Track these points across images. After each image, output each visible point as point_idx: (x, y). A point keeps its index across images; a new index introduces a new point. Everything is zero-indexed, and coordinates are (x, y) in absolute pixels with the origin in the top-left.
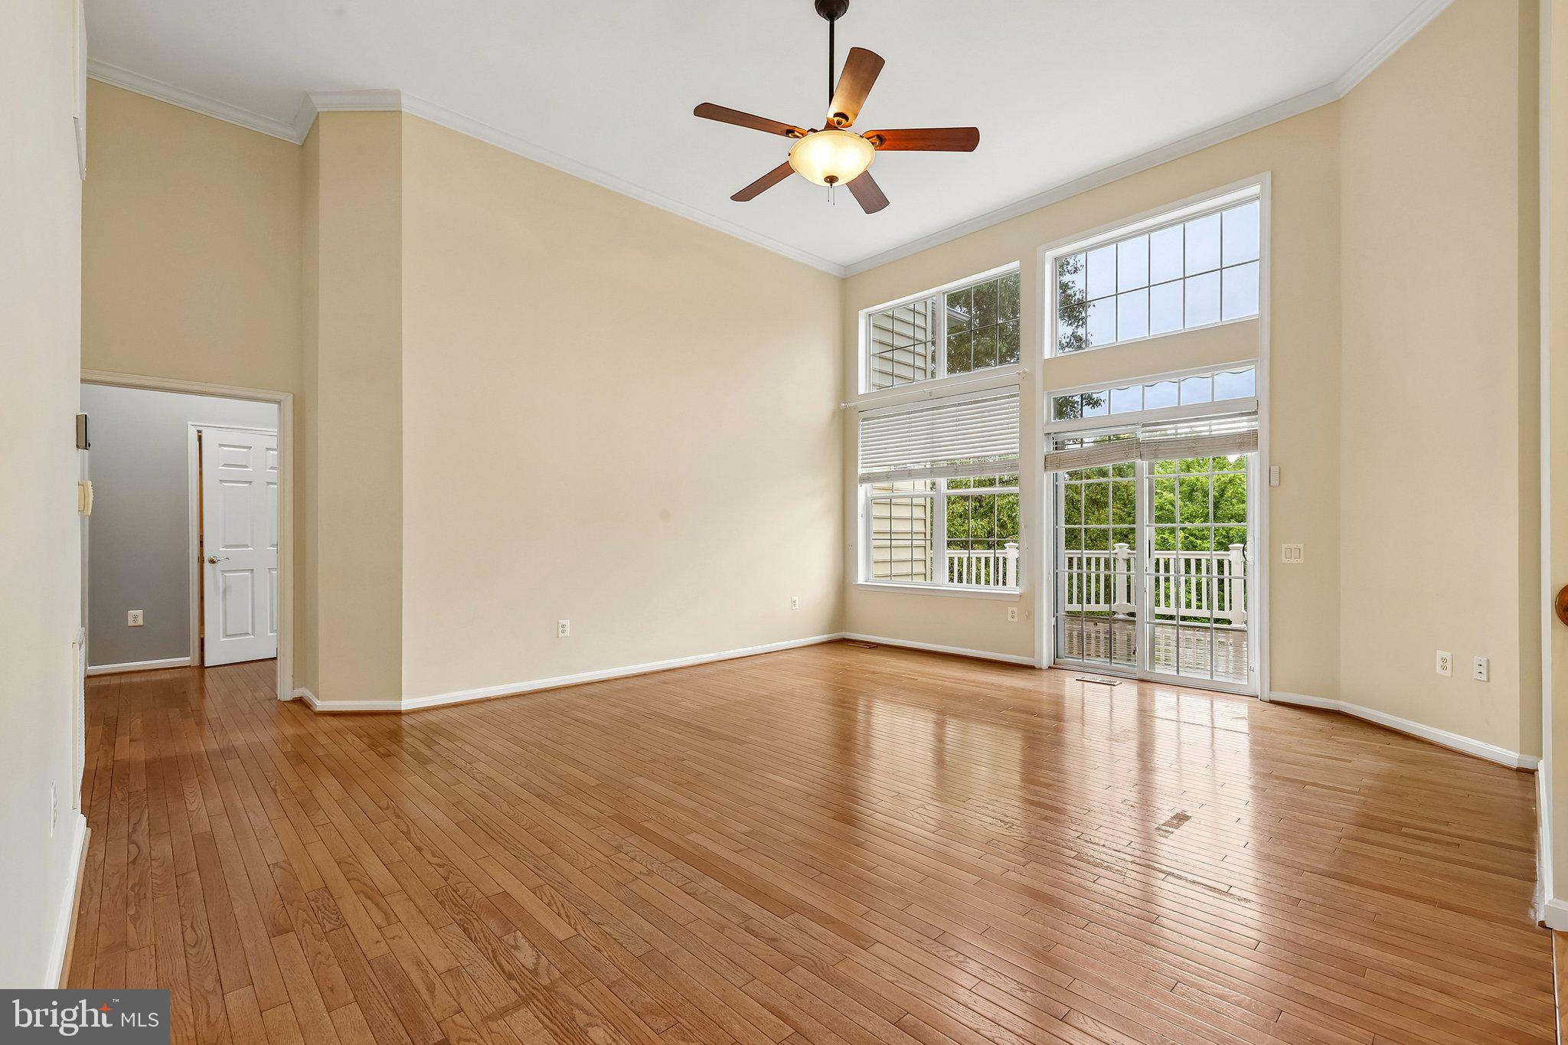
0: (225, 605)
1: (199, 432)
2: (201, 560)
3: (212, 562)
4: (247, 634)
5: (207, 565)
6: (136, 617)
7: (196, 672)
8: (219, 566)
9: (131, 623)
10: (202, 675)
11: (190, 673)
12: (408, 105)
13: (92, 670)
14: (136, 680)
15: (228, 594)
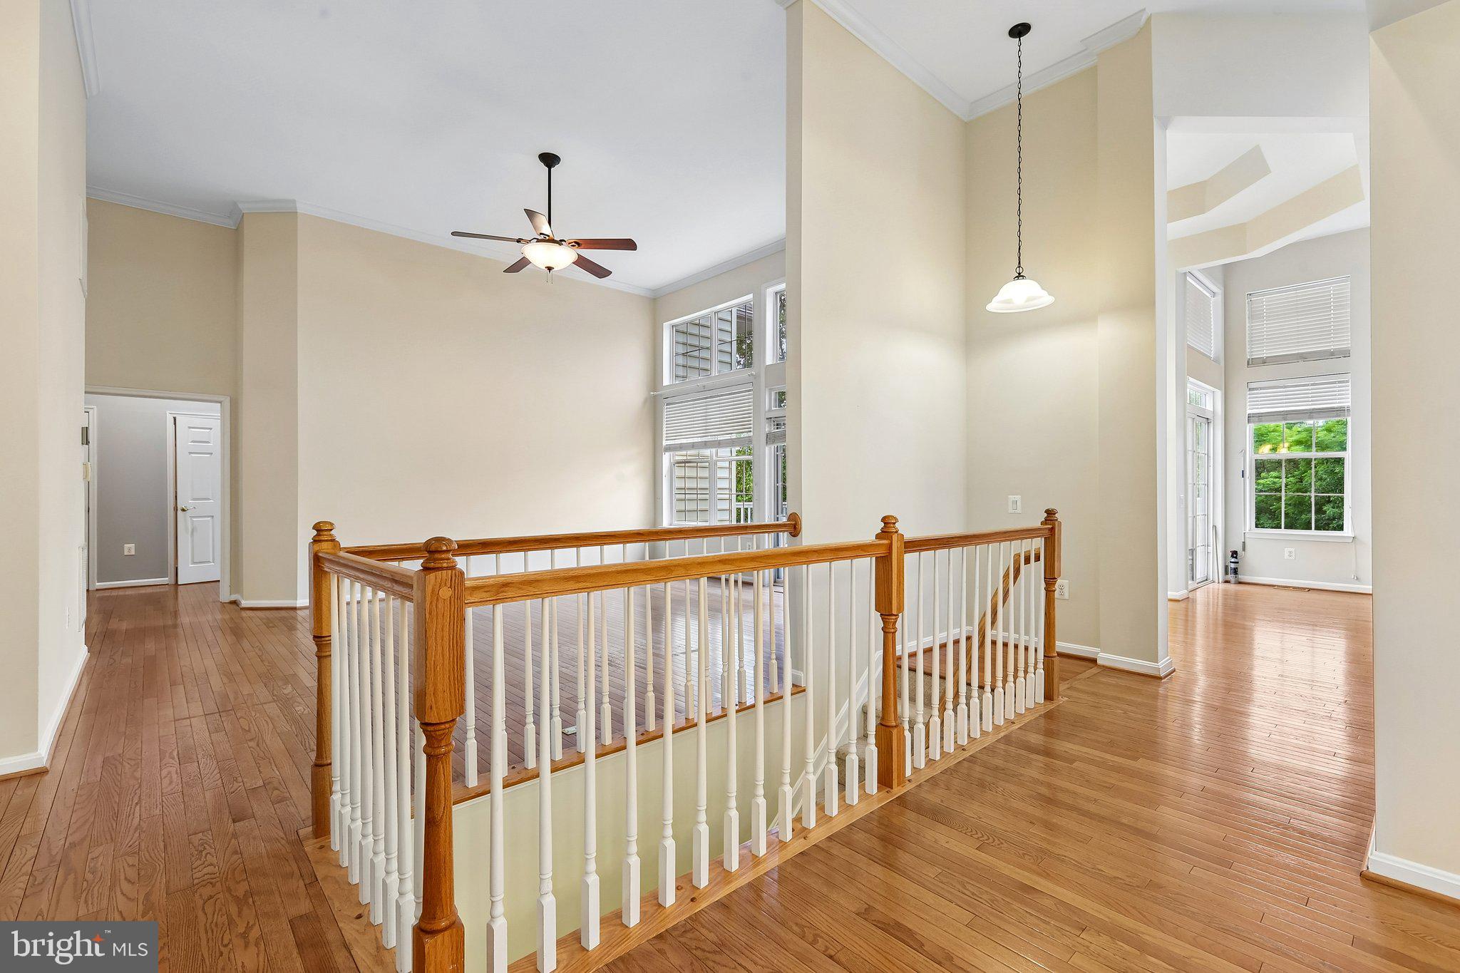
0: (193, 541)
1: (175, 419)
2: (176, 509)
3: (183, 510)
4: (209, 562)
5: (179, 512)
6: (129, 548)
7: (173, 588)
8: (188, 513)
9: (126, 553)
10: (177, 591)
11: (167, 588)
12: (301, 208)
13: (99, 585)
14: (129, 592)
15: (195, 533)
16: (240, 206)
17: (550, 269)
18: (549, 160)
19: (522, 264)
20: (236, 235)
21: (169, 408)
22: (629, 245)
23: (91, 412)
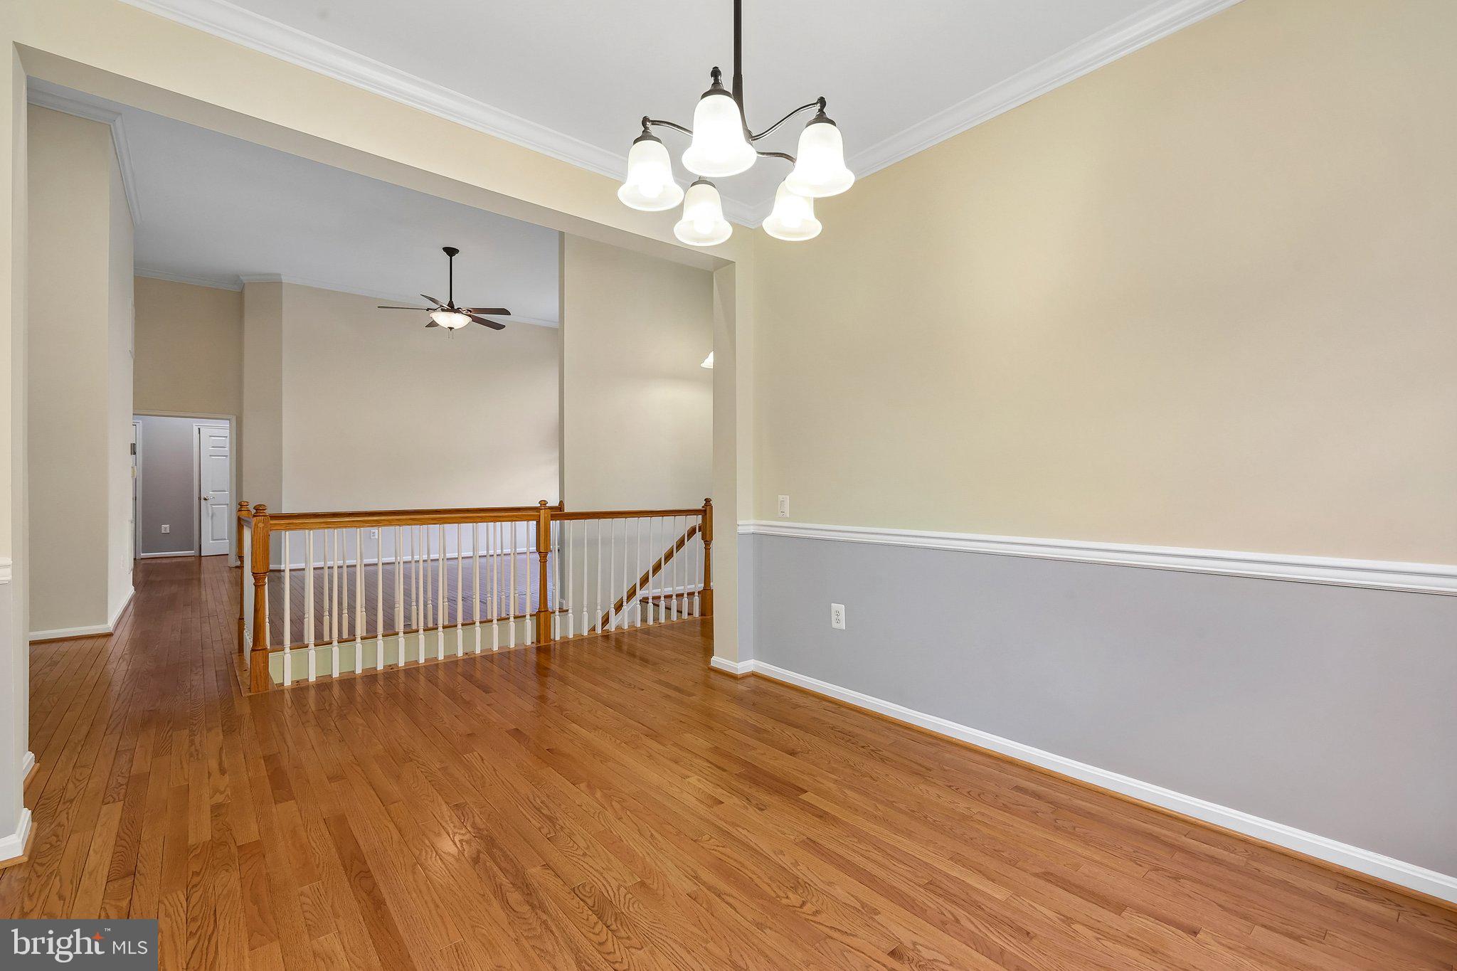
0: (212, 523)
1: (199, 429)
2: (200, 499)
3: (205, 499)
4: (225, 539)
5: (202, 501)
6: (165, 528)
7: (197, 558)
8: (209, 502)
9: (163, 532)
10: (200, 561)
11: (193, 559)
12: (285, 279)
13: (143, 555)
14: (165, 561)
15: (214, 518)
16: (241, 277)
17: (451, 328)
18: (451, 252)
19: (433, 324)
20: (241, 295)
21: (195, 424)
22: (504, 312)
23: (137, 425)
